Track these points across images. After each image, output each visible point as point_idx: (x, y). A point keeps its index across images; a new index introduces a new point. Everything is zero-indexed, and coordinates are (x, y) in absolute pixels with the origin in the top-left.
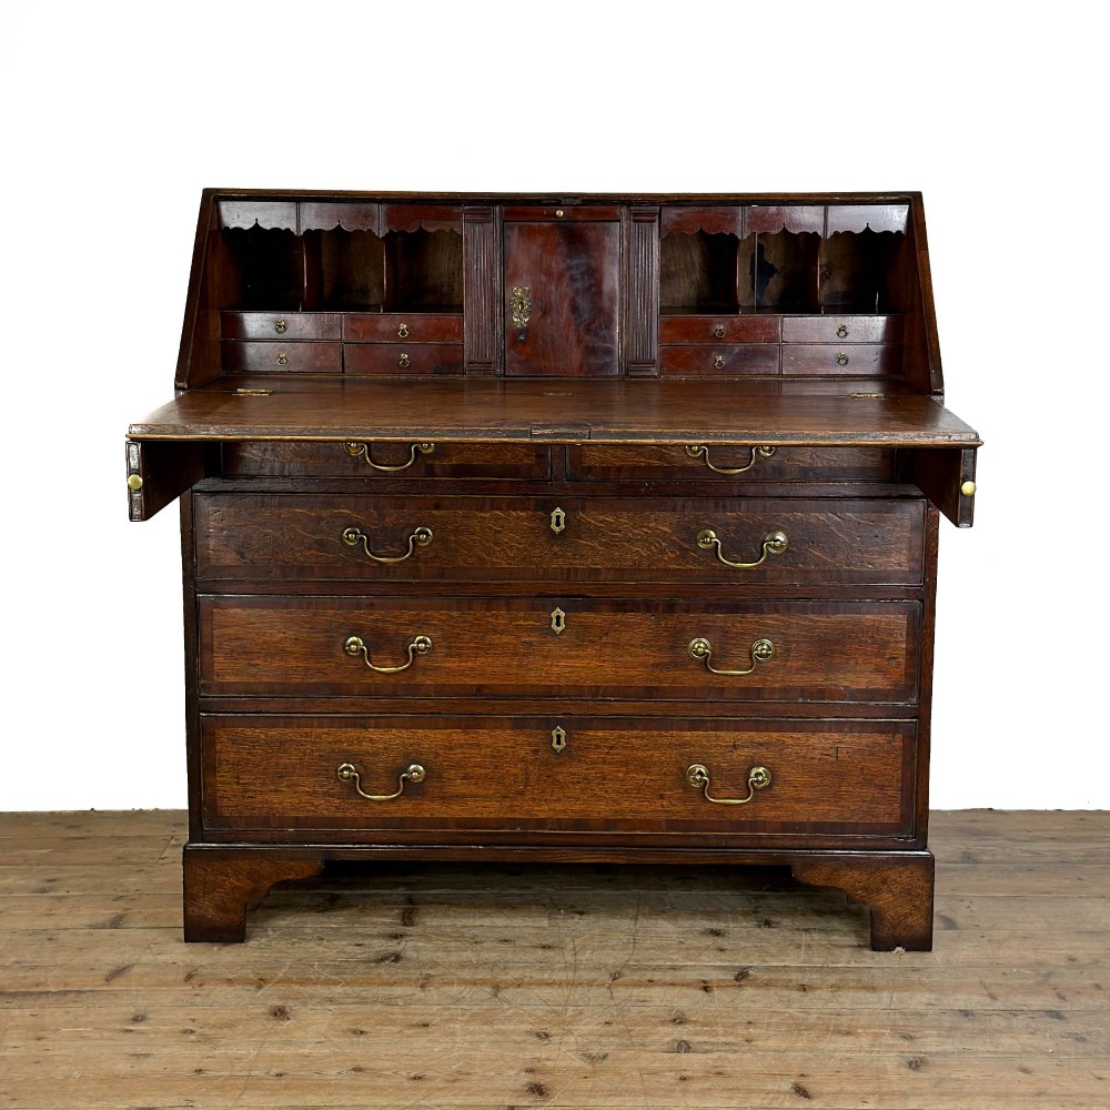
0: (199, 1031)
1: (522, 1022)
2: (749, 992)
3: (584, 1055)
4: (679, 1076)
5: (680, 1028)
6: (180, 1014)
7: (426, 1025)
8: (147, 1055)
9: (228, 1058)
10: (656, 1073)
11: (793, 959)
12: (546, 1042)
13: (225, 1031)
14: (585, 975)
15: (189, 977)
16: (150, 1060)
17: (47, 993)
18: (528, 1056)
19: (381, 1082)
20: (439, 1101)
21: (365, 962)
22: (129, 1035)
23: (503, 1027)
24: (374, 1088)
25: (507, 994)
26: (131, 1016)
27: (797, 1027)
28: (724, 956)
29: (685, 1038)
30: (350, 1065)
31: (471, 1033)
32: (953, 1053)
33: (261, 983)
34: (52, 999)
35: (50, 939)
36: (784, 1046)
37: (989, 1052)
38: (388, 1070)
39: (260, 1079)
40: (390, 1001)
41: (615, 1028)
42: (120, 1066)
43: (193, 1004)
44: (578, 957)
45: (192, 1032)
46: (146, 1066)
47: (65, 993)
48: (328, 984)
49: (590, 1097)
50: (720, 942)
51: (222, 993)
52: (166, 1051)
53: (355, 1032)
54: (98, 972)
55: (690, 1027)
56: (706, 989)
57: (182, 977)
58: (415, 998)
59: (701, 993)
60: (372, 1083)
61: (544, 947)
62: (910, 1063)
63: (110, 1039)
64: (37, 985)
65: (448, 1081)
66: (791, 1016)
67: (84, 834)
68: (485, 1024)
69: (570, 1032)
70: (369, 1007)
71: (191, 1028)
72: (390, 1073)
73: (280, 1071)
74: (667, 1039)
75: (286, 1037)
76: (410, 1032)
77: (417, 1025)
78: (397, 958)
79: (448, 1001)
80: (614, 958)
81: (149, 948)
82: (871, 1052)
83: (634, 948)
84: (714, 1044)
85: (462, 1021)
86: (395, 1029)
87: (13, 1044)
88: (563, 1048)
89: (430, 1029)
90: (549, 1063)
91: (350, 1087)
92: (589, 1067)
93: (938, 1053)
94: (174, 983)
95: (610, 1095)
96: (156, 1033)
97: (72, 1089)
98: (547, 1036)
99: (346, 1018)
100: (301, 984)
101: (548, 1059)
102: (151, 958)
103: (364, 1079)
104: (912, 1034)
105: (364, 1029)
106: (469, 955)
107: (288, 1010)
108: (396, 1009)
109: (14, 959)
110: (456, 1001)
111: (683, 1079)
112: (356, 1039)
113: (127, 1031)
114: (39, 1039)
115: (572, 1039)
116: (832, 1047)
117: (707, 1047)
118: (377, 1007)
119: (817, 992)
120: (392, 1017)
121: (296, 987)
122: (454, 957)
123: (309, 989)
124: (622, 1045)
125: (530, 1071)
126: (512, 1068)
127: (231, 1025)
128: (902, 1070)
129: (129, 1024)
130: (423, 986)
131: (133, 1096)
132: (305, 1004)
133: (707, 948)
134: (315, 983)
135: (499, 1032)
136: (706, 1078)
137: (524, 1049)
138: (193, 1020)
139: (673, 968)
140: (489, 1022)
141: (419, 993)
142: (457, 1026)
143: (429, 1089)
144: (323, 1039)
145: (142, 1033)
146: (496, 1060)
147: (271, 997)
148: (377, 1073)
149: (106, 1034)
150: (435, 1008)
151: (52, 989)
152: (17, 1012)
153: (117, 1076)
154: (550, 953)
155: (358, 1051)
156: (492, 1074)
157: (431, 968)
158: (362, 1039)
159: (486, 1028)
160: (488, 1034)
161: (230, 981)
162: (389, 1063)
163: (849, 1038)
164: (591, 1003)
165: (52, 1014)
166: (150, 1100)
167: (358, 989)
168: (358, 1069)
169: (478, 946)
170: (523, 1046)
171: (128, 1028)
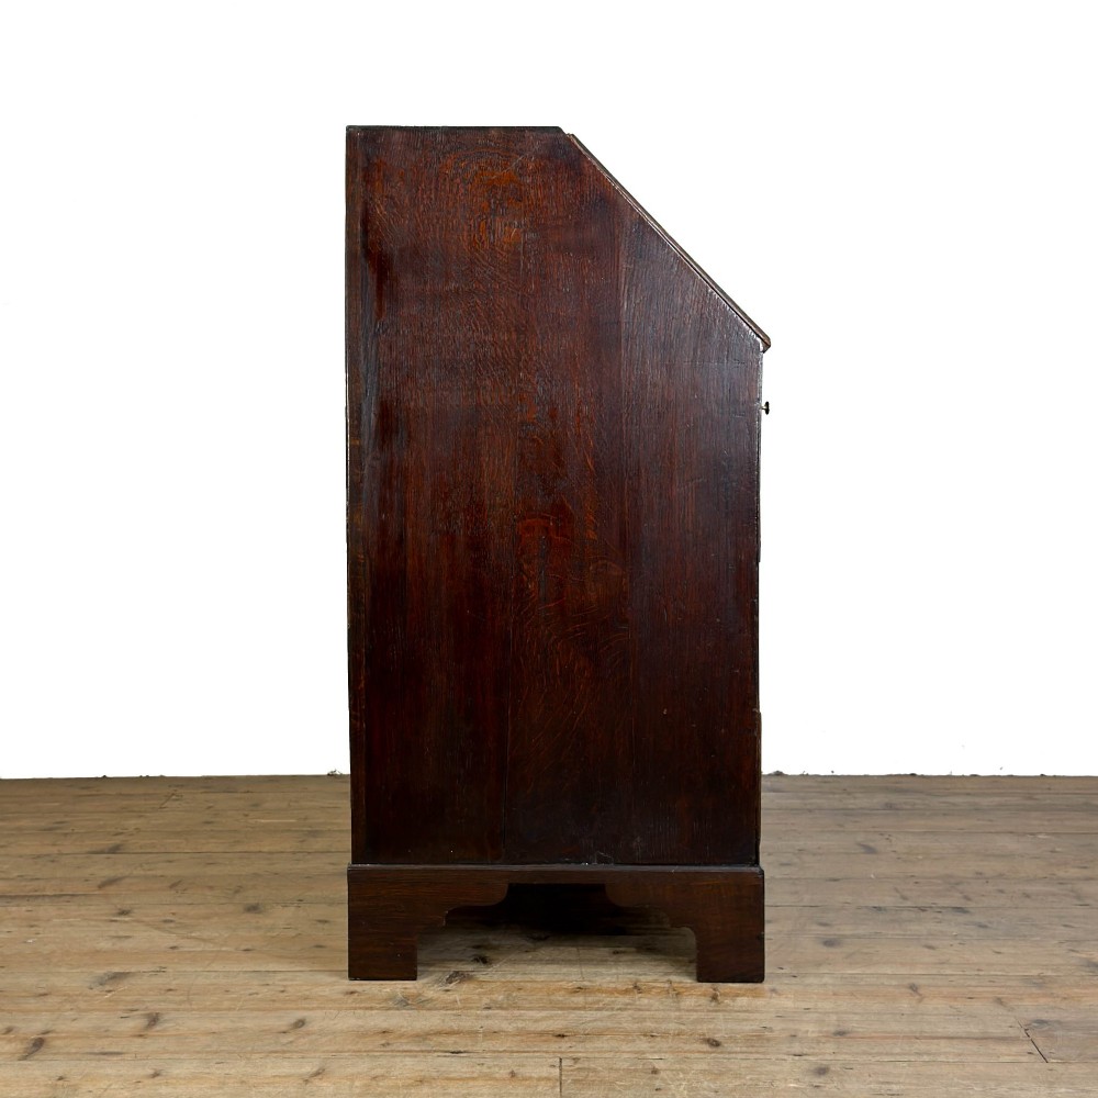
0: (178, 920)
3: (527, 936)
4: (612, 950)
6: (162, 910)
8: (128, 937)
9: (201, 939)
13: (201, 921)
15: (174, 885)
22: (115, 924)
26: (117, 911)
30: (313, 943)
34: (47, 900)
39: (229, 952)
45: (172, 921)
46: (127, 945)
47: (60, 896)
49: (529, 964)
51: (203, 895)
52: (146, 934)
54: (92, 882)
57: (168, 885)
63: (96, 926)
67: (94, 793)
71: (171, 919)
73: (248, 947)
90: (496, 942)
92: (531, 945)
93: (851, 935)
94: (158, 890)
95: (548, 964)
96: (138, 922)
102: (142, 872)
107: (261, 907)
111: (616, 952)
112: (321, 927)
113: (112, 921)
114: (32, 926)
125: (477, 947)
126: (460, 945)
127: (206, 918)
128: (818, 946)
129: (116, 916)
131: (110, 964)
145: (126, 922)
147: (247, 898)
148: (334, 949)
149: (93, 923)
151: (49, 893)
152: (14, 909)
153: (99, 951)
155: (321, 934)
156: (442, 949)
158: (327, 926)
161: (211, 887)
165: (46, 910)
166: (125, 967)
168: (319, 946)
170: (473, 930)
171: (113, 918)
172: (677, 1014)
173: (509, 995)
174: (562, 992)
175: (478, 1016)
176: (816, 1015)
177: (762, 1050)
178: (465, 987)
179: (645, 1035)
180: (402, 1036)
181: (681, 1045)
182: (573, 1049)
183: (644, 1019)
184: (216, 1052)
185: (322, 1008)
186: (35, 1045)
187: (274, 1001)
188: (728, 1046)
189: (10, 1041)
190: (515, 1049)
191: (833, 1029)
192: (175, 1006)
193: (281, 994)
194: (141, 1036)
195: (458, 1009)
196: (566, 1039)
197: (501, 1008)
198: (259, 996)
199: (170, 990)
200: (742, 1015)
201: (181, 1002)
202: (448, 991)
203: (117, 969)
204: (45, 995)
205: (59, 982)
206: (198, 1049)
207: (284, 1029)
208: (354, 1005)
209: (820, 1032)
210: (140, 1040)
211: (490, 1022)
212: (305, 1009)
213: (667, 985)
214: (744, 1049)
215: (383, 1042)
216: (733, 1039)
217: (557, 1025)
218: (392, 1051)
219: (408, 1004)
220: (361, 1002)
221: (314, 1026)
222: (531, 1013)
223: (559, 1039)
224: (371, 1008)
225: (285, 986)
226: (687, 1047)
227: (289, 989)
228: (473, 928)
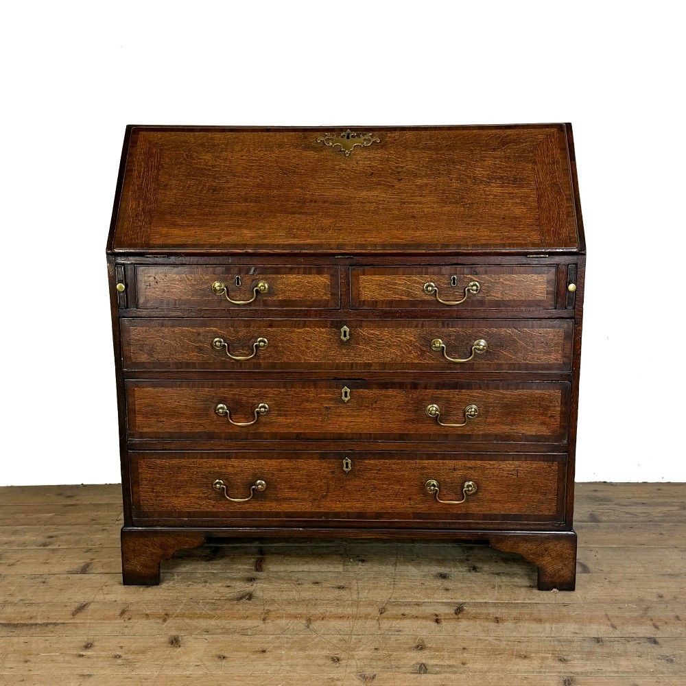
0: (124, 656)
1: (323, 648)
2: (464, 623)
3: (361, 675)
5: (421, 653)
6: (114, 642)
7: (264, 651)
8: (90, 676)
9: (140, 678)
11: (490, 597)
12: (338, 665)
13: (140, 656)
14: (363, 610)
15: (123, 613)
16: (91, 679)
17: (36, 624)
18: (326, 676)
21: (231, 600)
22: (81, 659)
23: (311, 653)
25: (316, 625)
26: (84, 644)
27: (494, 652)
28: (449, 594)
29: (424, 661)
31: (292, 657)
32: (591, 673)
33: (166, 617)
34: (38, 630)
36: (486, 667)
37: (614, 672)
40: (243, 632)
41: (381, 653)
42: (72, 684)
43: (124, 634)
44: (360, 596)
45: (120, 657)
46: (88, 684)
48: (207, 618)
50: (447, 584)
51: (142, 625)
52: (103, 672)
53: (220, 657)
54: (68, 608)
55: (427, 652)
56: (437, 621)
57: (119, 612)
58: (259, 629)
59: (434, 624)
61: (339, 588)
62: (565, 681)
63: (69, 662)
66: (490, 644)
67: (75, 502)
68: (301, 650)
69: (352, 657)
70: (231, 636)
71: (120, 653)
74: (413, 662)
75: (178, 661)
76: (254, 657)
77: (259, 651)
78: (250, 596)
79: (279, 632)
80: (381, 596)
81: (102, 589)
82: (540, 672)
83: (394, 589)
84: (441, 666)
85: (287, 648)
86: (245, 654)
87: (10, 665)
88: (348, 670)
89: (267, 655)
90: (339, 683)
92: (363, 685)
93: (582, 673)
94: (114, 618)
96: (97, 657)
98: (338, 660)
99: (215, 646)
100: (191, 618)
102: (102, 597)
104: (565, 658)
105: (226, 655)
106: (294, 594)
107: (180, 639)
108: (247, 638)
110: (284, 631)
112: (220, 663)
114: (26, 662)
115: (354, 662)
116: (515, 668)
117: (438, 669)
118: (236, 637)
119: (505, 624)
120: (245, 644)
121: (188, 621)
122: (284, 596)
123: (194, 622)
124: (384, 667)
127: (144, 652)
129: (82, 650)
130: (264, 620)
132: (191, 634)
133: (438, 588)
134: (200, 618)
135: (309, 657)
137: (323, 671)
138: (121, 647)
139: (418, 604)
140: (303, 649)
141: (262, 626)
142: (283, 652)
144: (200, 663)
146: (306, 679)
147: (171, 629)
149: (67, 658)
150: (271, 637)
152: (15, 639)
154: (343, 592)
155: (221, 672)
157: (270, 605)
158: (224, 662)
159: (301, 654)
160: (303, 658)
161: (147, 616)
163: (526, 661)
164: (367, 633)
165: (37, 641)
167: (224, 622)
169: (300, 587)
170: (323, 668)
171: (81, 653)
228: (324, 665)
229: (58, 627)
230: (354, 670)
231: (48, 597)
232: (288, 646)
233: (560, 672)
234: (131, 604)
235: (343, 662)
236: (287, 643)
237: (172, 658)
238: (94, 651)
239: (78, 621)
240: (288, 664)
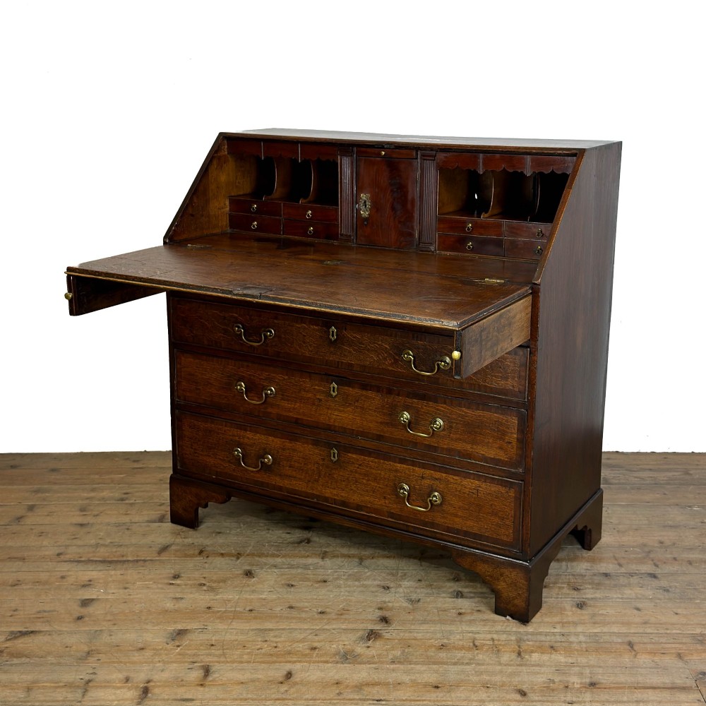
0: (208, 584)
1: (375, 580)
3: (408, 599)
4: (458, 612)
5: (457, 583)
6: (197, 575)
7: (325, 581)
8: (182, 598)
9: (224, 600)
10: (445, 611)
12: (388, 592)
13: (221, 584)
14: (406, 552)
15: (201, 552)
16: (183, 601)
17: (128, 561)
18: (379, 599)
19: (304, 615)
20: (334, 627)
21: (292, 543)
22: (172, 586)
23: (365, 583)
24: (300, 618)
25: (367, 563)
26: (172, 575)
29: (460, 590)
30: (288, 605)
31: (349, 586)
32: (600, 598)
33: (238, 556)
34: (131, 565)
35: (128, 529)
37: (619, 598)
38: (307, 607)
39: (241, 612)
40: (306, 567)
41: (423, 583)
42: (168, 605)
43: (204, 568)
45: (204, 585)
46: (181, 605)
47: (137, 561)
48: (274, 557)
49: (412, 624)
51: (219, 561)
52: (192, 596)
53: (288, 585)
54: (154, 549)
55: (462, 583)
57: (197, 552)
58: (319, 565)
60: (298, 616)
62: (578, 605)
63: (162, 589)
64: (123, 556)
65: (338, 614)
67: (142, 465)
68: (355, 580)
69: (400, 586)
70: (295, 570)
71: (203, 582)
72: (307, 609)
73: (251, 608)
74: (451, 590)
75: (254, 588)
76: (317, 585)
77: (320, 582)
79: (336, 567)
81: (179, 534)
82: (557, 598)
84: (475, 593)
85: (344, 579)
86: (309, 584)
87: (112, 591)
88: (397, 596)
89: (328, 584)
90: (390, 605)
91: (287, 618)
92: (411, 607)
93: (592, 598)
94: (192, 556)
95: (422, 623)
97: (143, 618)
98: (388, 588)
99: (284, 577)
100: (259, 556)
101: (389, 602)
102: (181, 540)
103: (294, 613)
104: (579, 587)
105: (293, 583)
107: (253, 572)
108: (309, 572)
109: (109, 541)
110: (340, 567)
111: (460, 614)
112: (290, 589)
113: (171, 584)
114: (126, 588)
115: (401, 590)
118: (299, 571)
120: (308, 576)
121: (257, 558)
123: (264, 560)
124: (427, 593)
125: (380, 609)
126: (371, 607)
127: (224, 581)
128: (574, 609)
129: (172, 580)
130: (323, 558)
131: (175, 622)
132: (262, 568)
134: (267, 556)
135: (363, 586)
136: (472, 613)
137: (376, 596)
138: (205, 578)
140: (358, 580)
141: (321, 562)
142: (341, 582)
143: (329, 619)
144: (272, 589)
145: (178, 585)
146: (363, 602)
147: (244, 565)
148: (300, 609)
149: (160, 586)
150: (330, 571)
151: (130, 559)
152: (113, 572)
153: (167, 611)
155: (292, 596)
156: (361, 610)
157: (327, 548)
158: (292, 589)
159: (357, 583)
160: (358, 587)
161: (222, 555)
162: (306, 604)
164: (411, 569)
165: (131, 574)
166: (184, 625)
167: (289, 560)
168: (291, 607)
170: (376, 594)
171: (171, 582)
172: (500, 667)
173: (404, 651)
174: (433, 649)
175: (388, 669)
176: (578, 668)
177: (550, 699)
178: (378, 644)
179: (483, 687)
180: (347, 686)
181: (505, 695)
182: (444, 699)
183: (481, 673)
184: (246, 700)
185: (300, 662)
186: (144, 692)
187: (271, 655)
188: (531, 696)
189: (129, 689)
190: (412, 698)
191: (588, 680)
192: (215, 659)
193: (275, 650)
194: (202, 685)
195: (376, 663)
196: (440, 689)
197: (400, 662)
198: (263, 651)
199: (212, 645)
200: (537, 669)
201: (219, 656)
202: (368, 647)
203: (180, 627)
204: (143, 649)
205: (148, 637)
206: (235, 696)
207: (281, 679)
208: (317, 659)
209: (581, 683)
210: (201, 689)
211: (394, 674)
212: (290, 662)
213: (491, 643)
214: (540, 698)
215: (338, 691)
216: (534, 691)
217: (432, 678)
218: (344, 699)
219: (347, 659)
220: (321, 656)
221: (296, 678)
222: (418, 667)
223: (436, 690)
224: (327, 662)
225: (276, 642)
226: (508, 697)
227: (279, 645)
228: (376, 592)
229: (147, 563)
230: (403, 595)
231: (134, 541)
232: (344, 577)
233: (574, 598)
234: (207, 545)
235: (393, 590)
236: (344, 575)
237: (248, 586)
238: (182, 580)
239: (164, 558)
240: (346, 591)
